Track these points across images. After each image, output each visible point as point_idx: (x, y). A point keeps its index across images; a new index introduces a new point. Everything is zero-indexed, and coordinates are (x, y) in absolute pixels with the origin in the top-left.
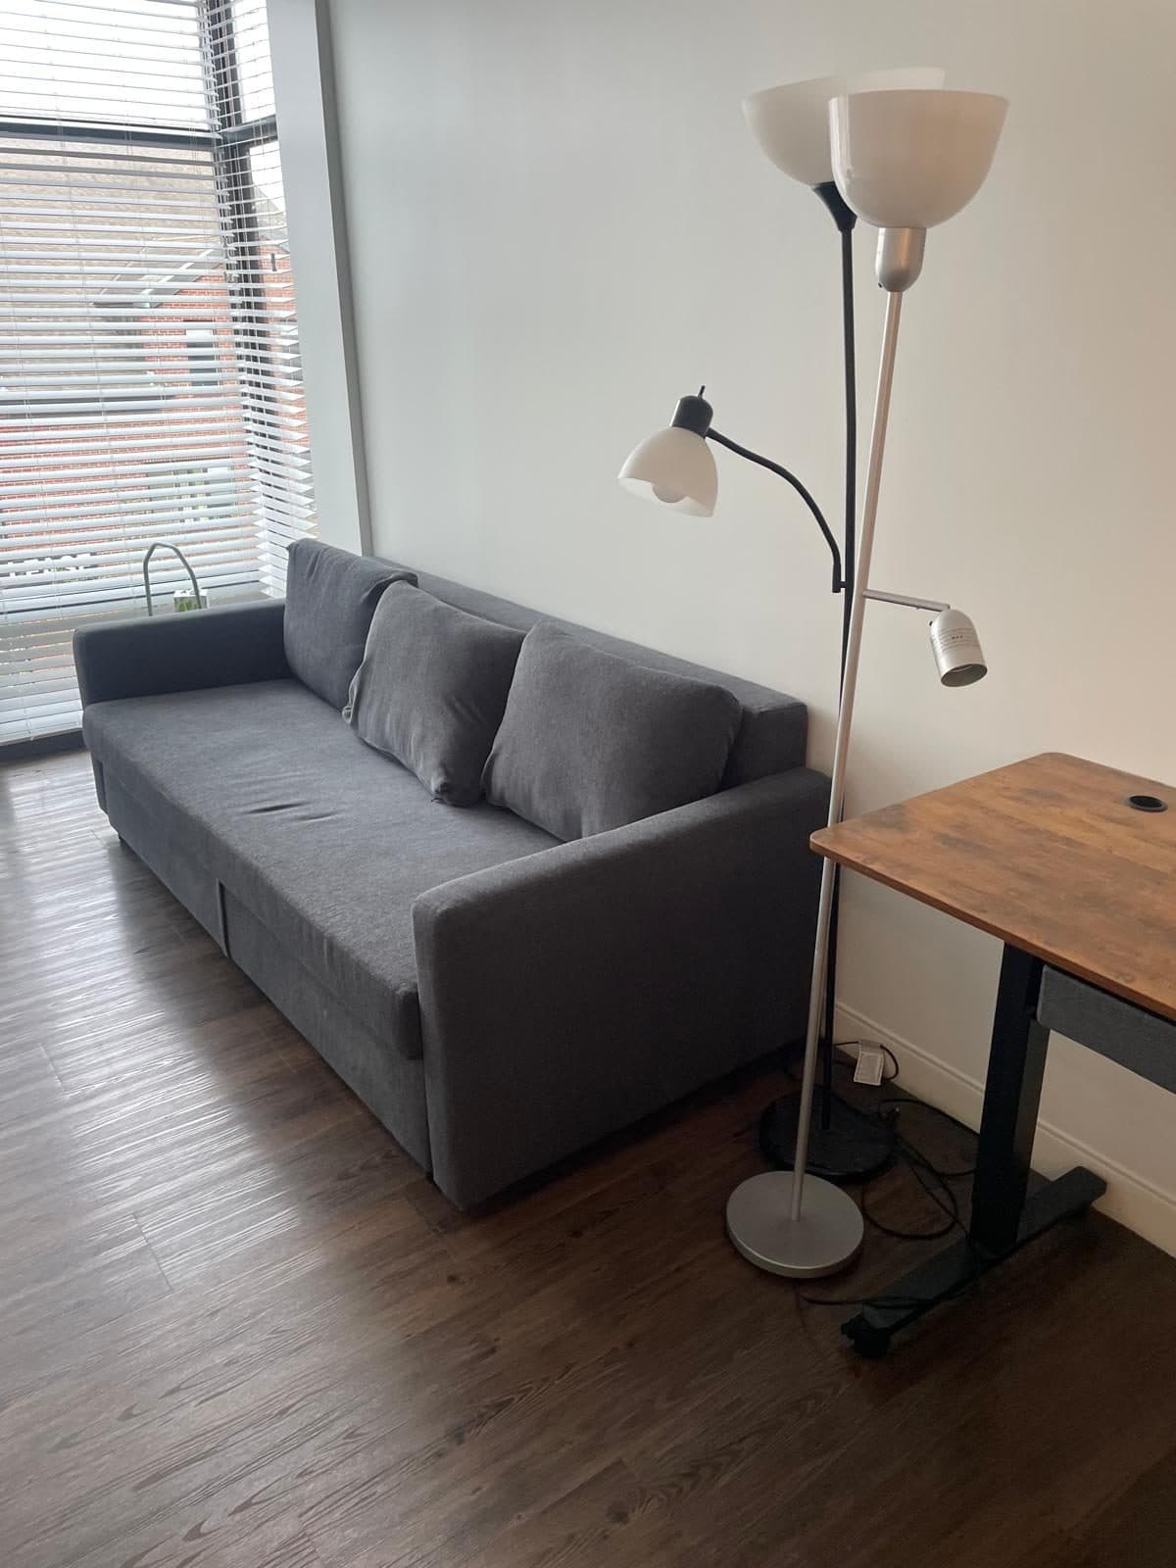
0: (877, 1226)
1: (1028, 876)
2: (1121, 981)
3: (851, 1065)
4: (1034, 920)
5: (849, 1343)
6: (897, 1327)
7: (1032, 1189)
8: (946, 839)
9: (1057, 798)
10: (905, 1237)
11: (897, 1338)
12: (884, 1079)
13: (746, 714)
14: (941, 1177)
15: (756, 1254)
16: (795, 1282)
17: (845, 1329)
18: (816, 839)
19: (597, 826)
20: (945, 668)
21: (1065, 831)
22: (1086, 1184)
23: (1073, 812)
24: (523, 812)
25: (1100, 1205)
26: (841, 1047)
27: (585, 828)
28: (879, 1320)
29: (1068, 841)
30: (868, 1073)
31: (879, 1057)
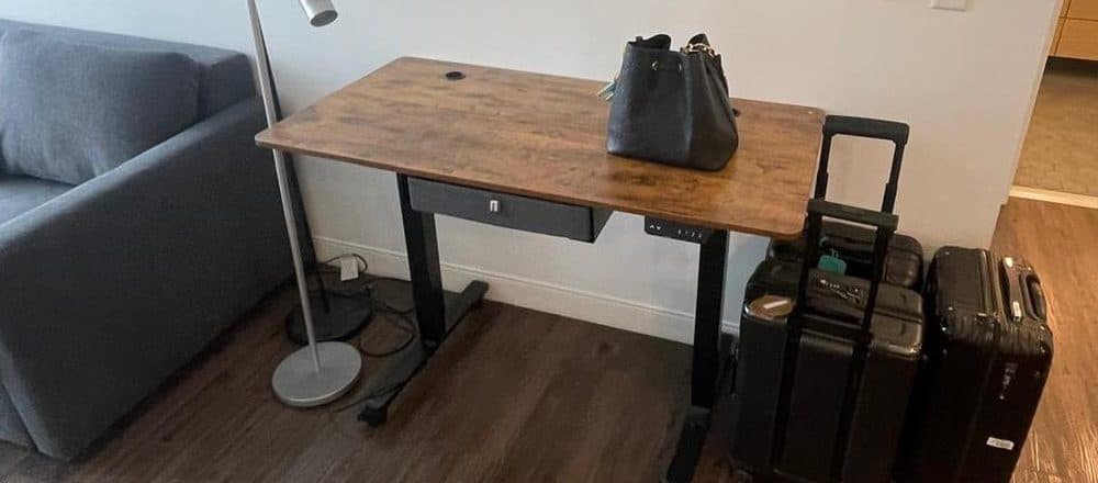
0: (369, 355)
1: (392, 130)
2: (447, 174)
3: (337, 272)
4: (399, 153)
5: (364, 424)
6: (389, 402)
7: (447, 302)
8: (342, 120)
9: (406, 83)
10: (386, 355)
11: (392, 409)
12: (359, 273)
13: (201, 67)
14: (401, 313)
15: (293, 400)
16: (325, 406)
17: (360, 418)
18: (260, 138)
19: (105, 167)
20: (311, 15)
21: (412, 100)
22: (479, 287)
23: (415, 88)
24: (40, 173)
25: (488, 296)
26: (330, 263)
27: (97, 171)
28: (377, 404)
29: (415, 105)
30: (349, 272)
31: (354, 261)
